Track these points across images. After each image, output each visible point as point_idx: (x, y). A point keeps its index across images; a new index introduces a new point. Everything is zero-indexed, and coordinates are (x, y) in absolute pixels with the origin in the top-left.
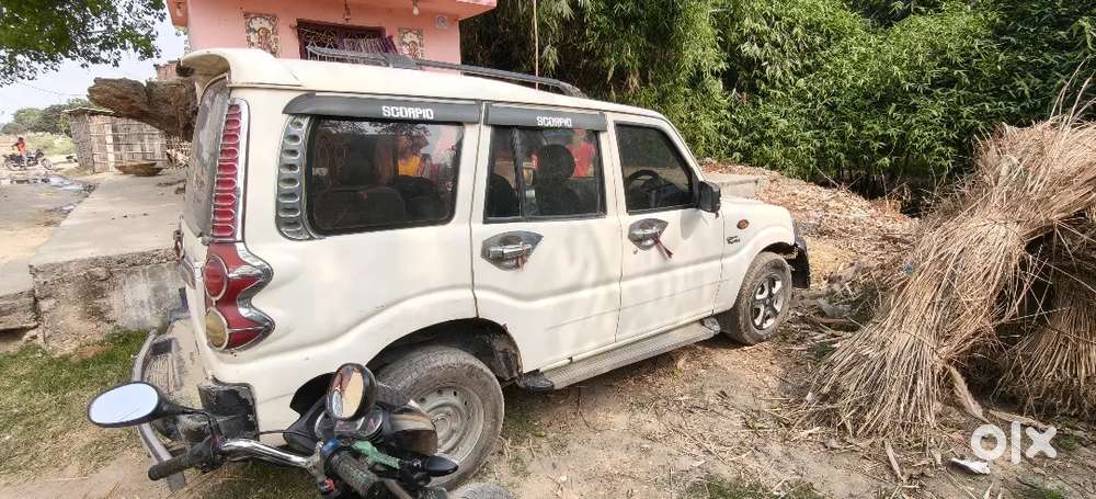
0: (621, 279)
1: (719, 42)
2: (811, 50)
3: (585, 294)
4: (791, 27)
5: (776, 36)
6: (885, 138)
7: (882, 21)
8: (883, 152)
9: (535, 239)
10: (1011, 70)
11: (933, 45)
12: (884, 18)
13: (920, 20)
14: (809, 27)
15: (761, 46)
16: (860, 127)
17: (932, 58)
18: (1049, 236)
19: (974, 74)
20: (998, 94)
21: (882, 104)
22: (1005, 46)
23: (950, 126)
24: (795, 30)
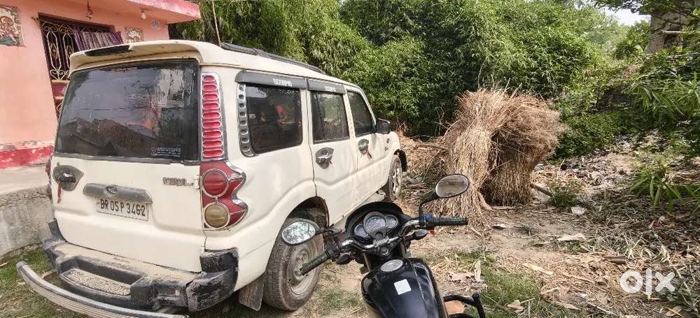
0: (356, 171)
1: (303, 50)
2: (346, 56)
3: (350, 178)
4: (336, 43)
5: (329, 48)
6: (389, 102)
7: (376, 43)
8: (391, 108)
9: (331, 151)
10: (434, 68)
11: (402, 56)
12: (378, 41)
13: (395, 44)
14: (344, 43)
15: (322, 52)
16: (377, 97)
17: (402, 62)
18: (498, 133)
19: (420, 70)
20: (431, 80)
21: (385, 84)
22: (429, 58)
23: (415, 95)
24: (339, 45)
